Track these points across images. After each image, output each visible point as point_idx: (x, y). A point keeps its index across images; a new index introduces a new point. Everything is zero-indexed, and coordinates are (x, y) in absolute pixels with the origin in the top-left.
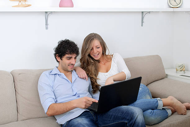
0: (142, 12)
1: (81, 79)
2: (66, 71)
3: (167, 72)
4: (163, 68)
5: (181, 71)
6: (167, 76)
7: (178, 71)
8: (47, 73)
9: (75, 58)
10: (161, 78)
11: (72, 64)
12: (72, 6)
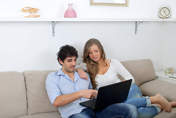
0: (136, 22)
1: (82, 79)
2: (68, 72)
3: (157, 74)
4: (154, 71)
5: (169, 73)
6: (157, 77)
7: (167, 74)
8: (53, 73)
9: (75, 60)
10: (152, 79)
11: (73, 66)
12: (75, 16)
